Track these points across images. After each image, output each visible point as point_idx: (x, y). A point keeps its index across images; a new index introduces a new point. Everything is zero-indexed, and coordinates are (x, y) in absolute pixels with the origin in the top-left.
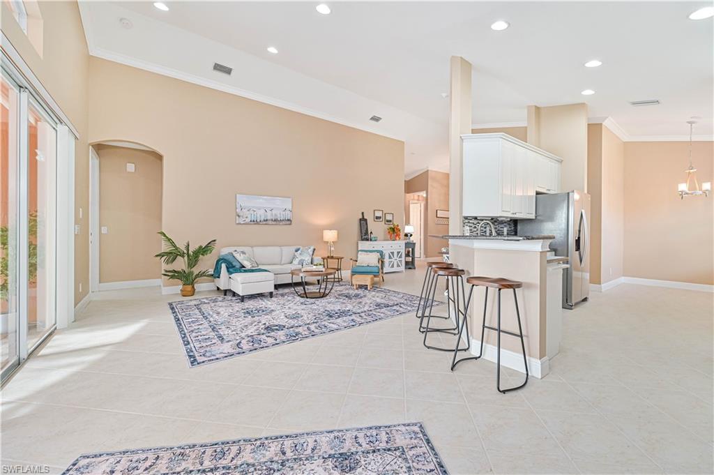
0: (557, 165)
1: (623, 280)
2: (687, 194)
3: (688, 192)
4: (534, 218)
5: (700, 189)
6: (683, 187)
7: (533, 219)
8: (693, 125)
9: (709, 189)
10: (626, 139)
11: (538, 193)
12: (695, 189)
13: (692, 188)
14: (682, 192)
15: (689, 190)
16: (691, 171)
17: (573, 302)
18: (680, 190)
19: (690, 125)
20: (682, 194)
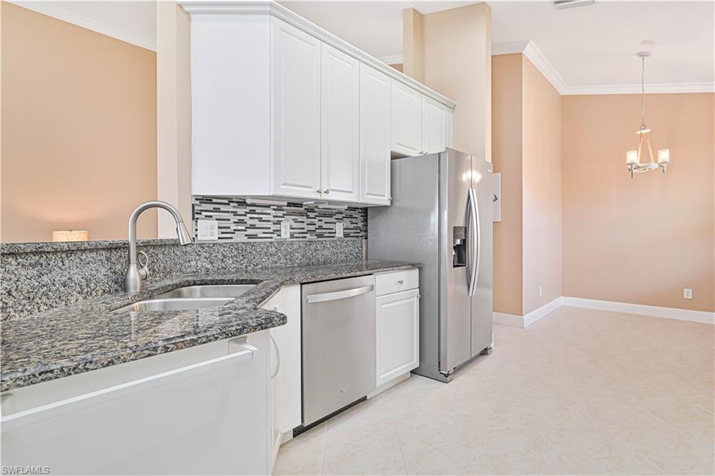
0: (445, 112)
1: (562, 301)
2: (638, 167)
3: (641, 165)
4: (388, 203)
5: (656, 161)
6: (633, 157)
7: (386, 207)
8: (646, 58)
9: (668, 160)
10: (564, 91)
11: (395, 157)
12: (649, 161)
13: (645, 158)
14: (631, 164)
15: (641, 163)
16: (644, 132)
17: (450, 369)
18: (628, 162)
19: (641, 58)
20: (632, 168)
